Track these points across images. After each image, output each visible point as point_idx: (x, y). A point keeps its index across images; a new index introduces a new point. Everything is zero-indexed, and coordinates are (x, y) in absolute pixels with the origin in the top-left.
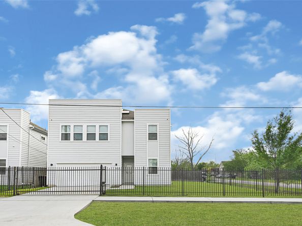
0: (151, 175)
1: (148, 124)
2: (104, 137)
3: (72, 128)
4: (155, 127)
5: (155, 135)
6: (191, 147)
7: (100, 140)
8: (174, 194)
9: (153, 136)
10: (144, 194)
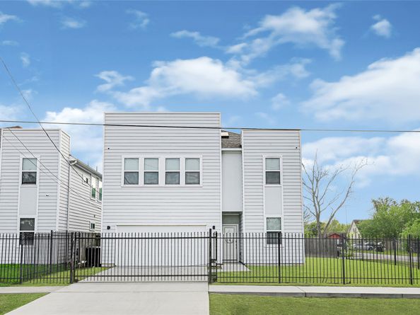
0: (271, 245)
1: (265, 156)
2: (193, 178)
3: (141, 162)
4: (276, 161)
5: (277, 174)
6: (316, 195)
7: (186, 183)
8: (329, 281)
9: (273, 177)
10: (280, 281)
